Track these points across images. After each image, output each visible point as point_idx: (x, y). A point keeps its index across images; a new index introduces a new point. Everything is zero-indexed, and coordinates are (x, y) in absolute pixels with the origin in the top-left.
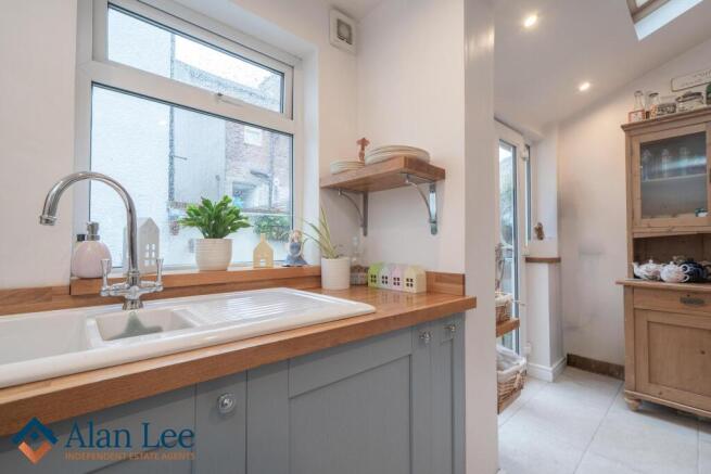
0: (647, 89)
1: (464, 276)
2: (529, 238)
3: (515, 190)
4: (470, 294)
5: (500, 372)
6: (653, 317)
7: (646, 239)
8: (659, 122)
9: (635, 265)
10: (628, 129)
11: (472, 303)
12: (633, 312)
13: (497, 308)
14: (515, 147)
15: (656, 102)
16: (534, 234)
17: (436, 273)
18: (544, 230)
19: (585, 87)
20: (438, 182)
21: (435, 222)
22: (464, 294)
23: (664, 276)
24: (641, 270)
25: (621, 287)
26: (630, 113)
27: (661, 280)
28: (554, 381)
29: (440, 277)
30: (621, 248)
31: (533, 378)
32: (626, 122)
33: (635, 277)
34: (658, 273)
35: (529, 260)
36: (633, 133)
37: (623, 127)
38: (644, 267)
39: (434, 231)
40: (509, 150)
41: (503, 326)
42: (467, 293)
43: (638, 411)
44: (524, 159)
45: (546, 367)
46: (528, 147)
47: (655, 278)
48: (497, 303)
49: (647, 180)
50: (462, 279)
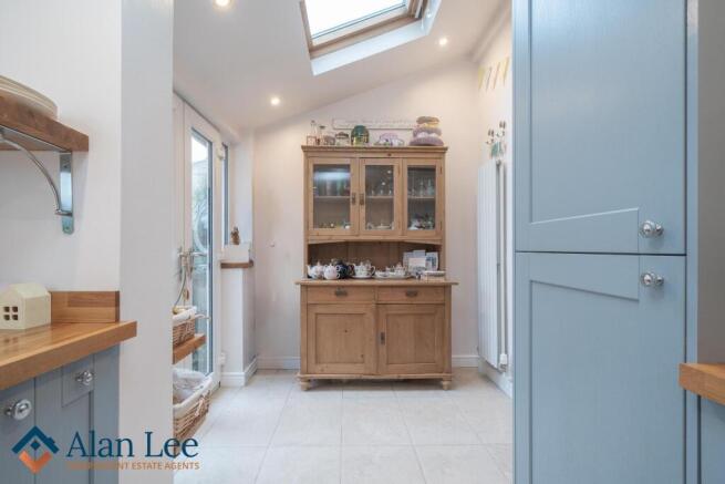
0: (320, 122)
1: (117, 294)
2: (226, 243)
3: (210, 190)
4: (125, 318)
5: (177, 406)
6: (320, 310)
7: (316, 245)
8: (325, 150)
9: (309, 267)
10: (306, 149)
11: (131, 330)
12: (307, 306)
13: (175, 329)
14: (211, 143)
15: (325, 133)
16: (230, 239)
17: (70, 293)
18: (240, 234)
19: (275, 101)
20: (76, 155)
21: (70, 214)
22: (117, 319)
23: (326, 275)
24: (313, 271)
25: (299, 286)
26: (308, 137)
27: (324, 279)
28: (247, 384)
29: (77, 299)
30: (300, 253)
31: (226, 387)
32: (305, 144)
33: (309, 277)
34: (322, 273)
35: (224, 266)
36: (309, 154)
37: (303, 147)
38: (314, 269)
39: (68, 229)
40: (205, 144)
41: (184, 347)
42: (122, 318)
43: (309, 389)
44: (221, 158)
45: (238, 374)
46: (226, 147)
47: (321, 277)
48: (175, 322)
49: (317, 197)
50: (115, 298)
